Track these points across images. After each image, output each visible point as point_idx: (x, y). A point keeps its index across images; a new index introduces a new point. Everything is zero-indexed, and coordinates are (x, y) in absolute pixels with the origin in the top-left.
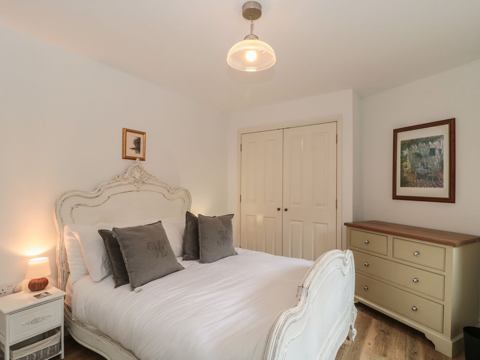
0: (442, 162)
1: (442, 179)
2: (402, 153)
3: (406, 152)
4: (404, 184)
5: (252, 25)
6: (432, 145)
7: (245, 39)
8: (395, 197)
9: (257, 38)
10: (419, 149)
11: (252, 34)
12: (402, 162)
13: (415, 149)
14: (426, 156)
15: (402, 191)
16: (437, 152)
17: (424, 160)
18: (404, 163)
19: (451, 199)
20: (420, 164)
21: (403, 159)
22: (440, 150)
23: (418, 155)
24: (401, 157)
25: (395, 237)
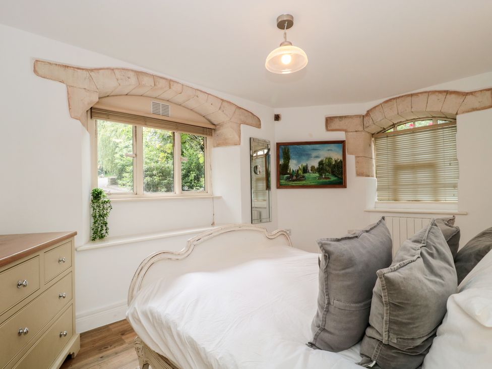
5: (285, 34)
7: (280, 46)
11: (286, 41)
25: (45, 250)
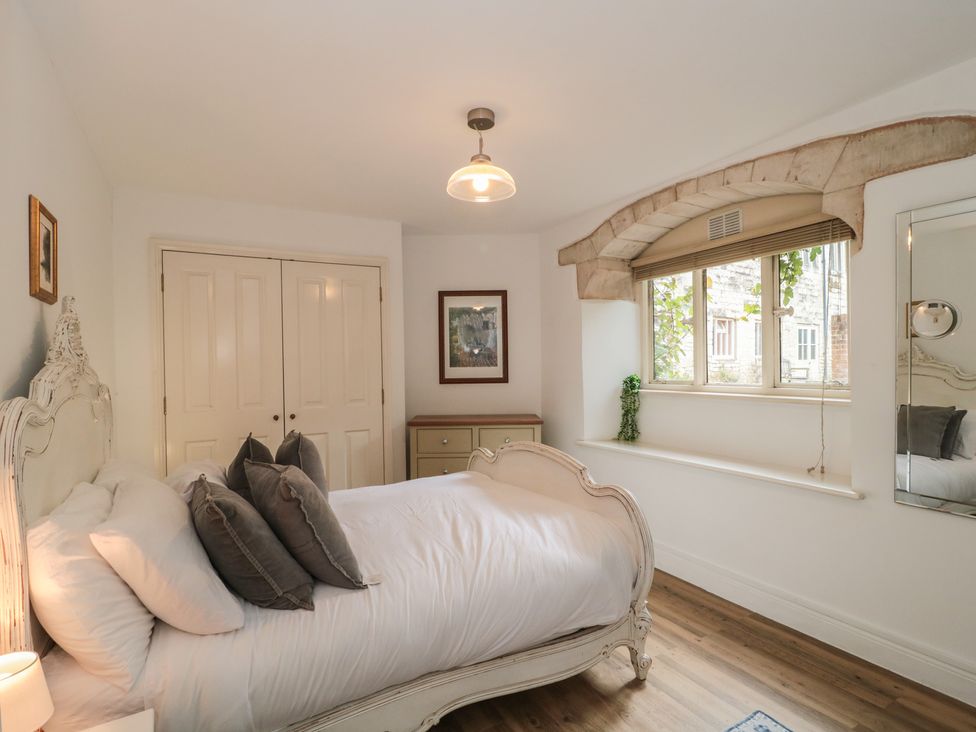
0: (496, 337)
1: (496, 357)
2: (451, 324)
3: (456, 323)
4: (454, 363)
5: (481, 139)
6: (486, 317)
7: (472, 160)
8: (443, 380)
9: (489, 159)
10: (471, 320)
11: (481, 154)
12: (451, 335)
13: (466, 320)
14: (479, 330)
15: (451, 372)
16: (490, 325)
17: (477, 334)
18: (454, 337)
19: (505, 379)
20: (472, 339)
21: (453, 331)
22: (494, 324)
23: (470, 328)
24: (450, 329)
